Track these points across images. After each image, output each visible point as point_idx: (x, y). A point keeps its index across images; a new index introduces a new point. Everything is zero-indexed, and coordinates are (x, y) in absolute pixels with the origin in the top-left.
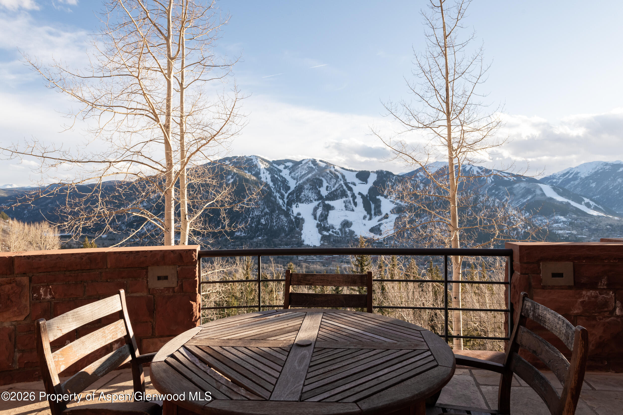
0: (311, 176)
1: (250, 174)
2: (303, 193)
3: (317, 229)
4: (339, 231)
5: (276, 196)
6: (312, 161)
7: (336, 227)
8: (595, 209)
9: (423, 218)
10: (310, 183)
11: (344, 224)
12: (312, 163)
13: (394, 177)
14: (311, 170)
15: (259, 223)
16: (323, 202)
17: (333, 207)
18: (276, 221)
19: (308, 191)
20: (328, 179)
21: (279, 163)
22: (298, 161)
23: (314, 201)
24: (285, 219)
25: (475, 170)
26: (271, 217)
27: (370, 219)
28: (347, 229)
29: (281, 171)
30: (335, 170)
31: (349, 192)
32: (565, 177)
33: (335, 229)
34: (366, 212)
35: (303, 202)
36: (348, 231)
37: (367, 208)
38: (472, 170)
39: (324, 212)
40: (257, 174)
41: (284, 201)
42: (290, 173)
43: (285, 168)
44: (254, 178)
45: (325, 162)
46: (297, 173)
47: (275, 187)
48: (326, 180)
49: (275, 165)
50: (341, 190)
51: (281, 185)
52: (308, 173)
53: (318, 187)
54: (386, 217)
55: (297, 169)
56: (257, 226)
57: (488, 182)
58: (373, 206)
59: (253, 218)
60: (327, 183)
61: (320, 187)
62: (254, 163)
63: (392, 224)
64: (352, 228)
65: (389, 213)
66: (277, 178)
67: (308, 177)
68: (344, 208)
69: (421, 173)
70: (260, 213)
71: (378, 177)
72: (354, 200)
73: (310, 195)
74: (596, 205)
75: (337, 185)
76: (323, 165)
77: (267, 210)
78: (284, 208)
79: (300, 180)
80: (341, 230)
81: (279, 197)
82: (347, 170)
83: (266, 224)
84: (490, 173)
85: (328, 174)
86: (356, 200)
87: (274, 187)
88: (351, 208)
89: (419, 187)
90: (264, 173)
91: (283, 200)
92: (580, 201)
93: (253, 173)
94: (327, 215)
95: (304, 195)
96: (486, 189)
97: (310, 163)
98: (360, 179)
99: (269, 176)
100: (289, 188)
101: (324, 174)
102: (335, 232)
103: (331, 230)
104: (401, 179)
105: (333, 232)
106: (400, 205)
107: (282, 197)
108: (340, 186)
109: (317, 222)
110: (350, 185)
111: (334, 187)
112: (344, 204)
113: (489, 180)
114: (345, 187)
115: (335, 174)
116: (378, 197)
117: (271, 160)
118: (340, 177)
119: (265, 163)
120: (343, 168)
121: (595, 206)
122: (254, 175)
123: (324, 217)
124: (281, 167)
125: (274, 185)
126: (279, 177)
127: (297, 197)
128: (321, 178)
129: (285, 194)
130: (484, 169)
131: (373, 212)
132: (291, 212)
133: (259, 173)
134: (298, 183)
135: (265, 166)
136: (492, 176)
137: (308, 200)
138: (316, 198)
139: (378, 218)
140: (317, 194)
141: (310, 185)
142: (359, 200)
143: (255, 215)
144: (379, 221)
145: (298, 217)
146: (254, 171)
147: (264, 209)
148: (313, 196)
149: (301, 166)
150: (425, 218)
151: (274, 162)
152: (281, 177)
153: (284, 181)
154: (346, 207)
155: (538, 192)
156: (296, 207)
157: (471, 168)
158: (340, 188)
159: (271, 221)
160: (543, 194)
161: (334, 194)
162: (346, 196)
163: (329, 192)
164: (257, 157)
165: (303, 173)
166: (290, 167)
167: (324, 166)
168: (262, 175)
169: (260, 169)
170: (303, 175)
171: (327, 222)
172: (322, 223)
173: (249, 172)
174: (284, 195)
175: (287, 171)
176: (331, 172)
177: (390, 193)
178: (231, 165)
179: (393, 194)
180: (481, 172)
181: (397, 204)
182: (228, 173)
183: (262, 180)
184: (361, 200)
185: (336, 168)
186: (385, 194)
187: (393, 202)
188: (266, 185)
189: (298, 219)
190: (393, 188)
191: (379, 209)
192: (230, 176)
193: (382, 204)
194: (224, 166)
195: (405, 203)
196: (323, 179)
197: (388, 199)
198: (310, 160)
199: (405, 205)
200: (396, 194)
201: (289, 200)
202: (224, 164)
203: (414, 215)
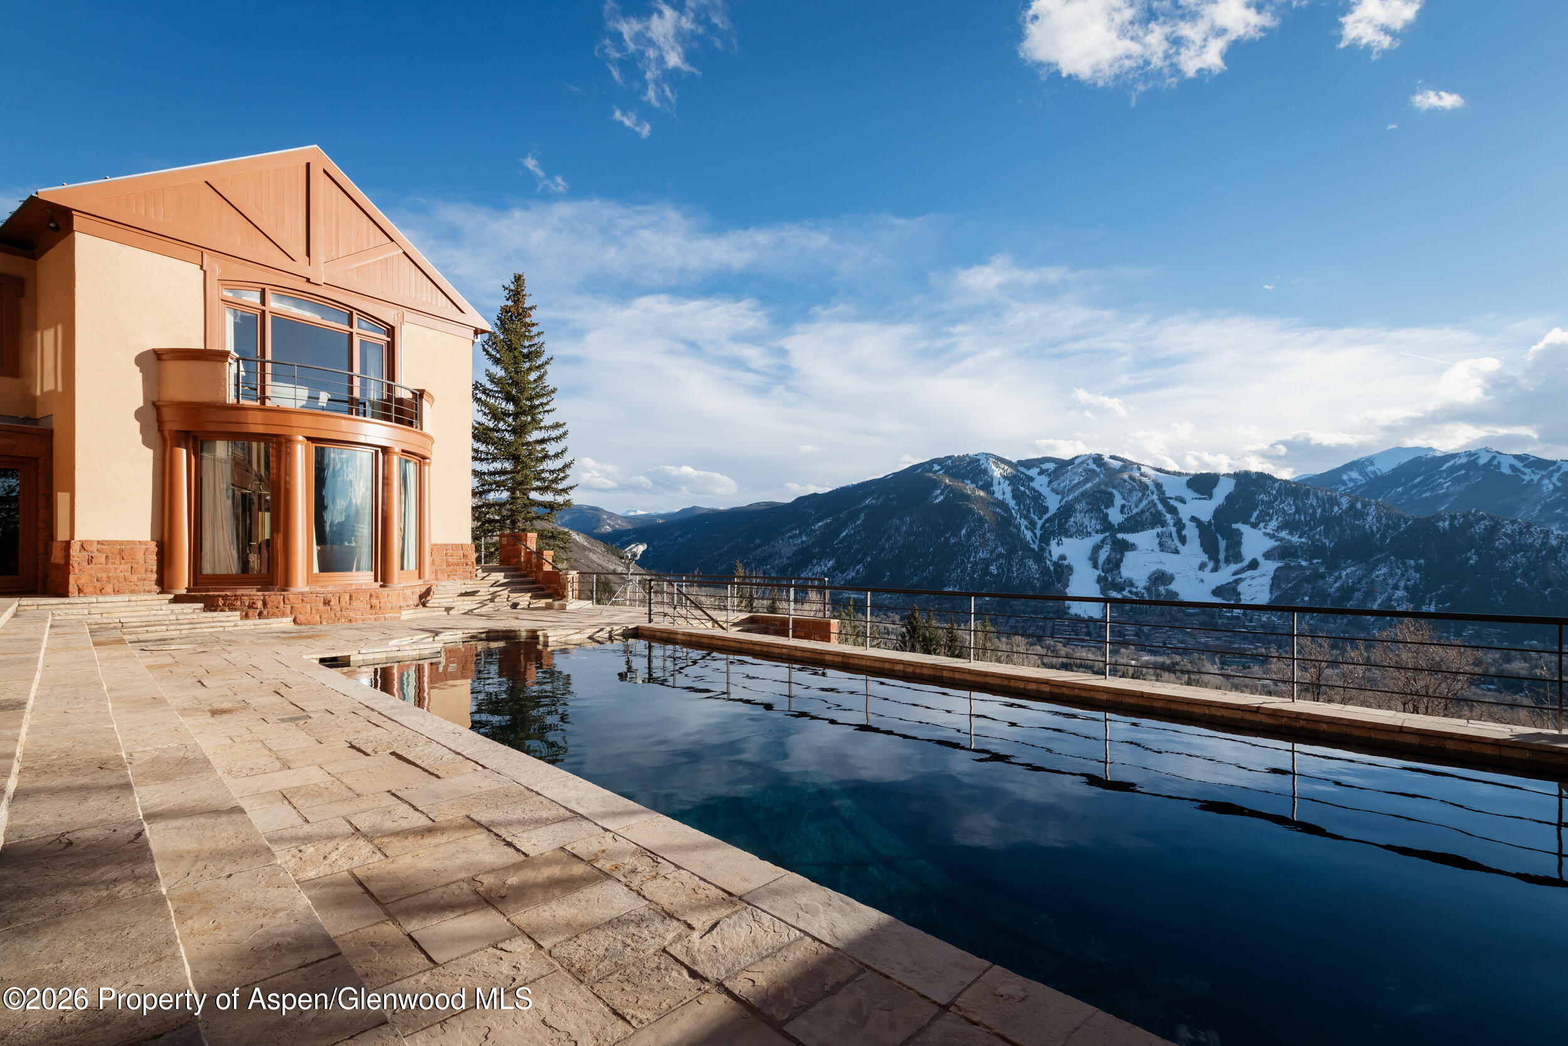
0: (1091, 488)
1: (974, 485)
2: (1072, 519)
3: (1098, 586)
4: (1143, 591)
5: (1020, 524)
6: (1093, 458)
7: (1137, 584)
9: (1345, 569)
10: (1088, 500)
11: (1156, 579)
12: (1094, 463)
13: (1277, 485)
14: (1090, 474)
15: (986, 571)
16: (1113, 536)
17: (1134, 544)
18: (1018, 570)
19: (1082, 515)
20: (1126, 491)
21: (1029, 464)
22: (1067, 458)
23: (1093, 533)
24: (1035, 567)
25: (1507, 462)
26: (1009, 563)
27: (1215, 569)
28: (1161, 588)
29: (1031, 479)
30: (1142, 475)
31: (1168, 517)
33: (1137, 588)
34: (1206, 556)
35: (1071, 536)
36: (1163, 592)
37: (1209, 546)
38: (1495, 462)
39: (1113, 555)
40: (987, 486)
41: (1035, 534)
42: (1050, 482)
43: (1039, 474)
44: (979, 493)
45: (1122, 460)
47: (1019, 509)
48: (1122, 493)
49: (1022, 469)
50: (1151, 513)
51: (1030, 504)
52: (1085, 482)
53: (1103, 507)
54: (1254, 565)
55: (1063, 474)
56: (982, 577)
57: (1544, 489)
58: (1222, 544)
59: (975, 564)
60: (1124, 498)
61: (1107, 508)
62: (983, 467)
63: (1267, 581)
64: (1173, 587)
65: (1261, 559)
66: (1024, 492)
67: (1084, 488)
68: (1157, 548)
69: (1355, 475)
70: (989, 556)
71: (1236, 486)
72: (1179, 532)
73: (1086, 522)
75: (1144, 503)
76: (1116, 464)
77: (1001, 550)
78: (1035, 547)
79: (1068, 496)
80: (1148, 589)
81: (1026, 527)
82: (1168, 473)
83: (999, 574)
84: (1552, 468)
85: (1125, 481)
86: (1184, 533)
87: (1017, 508)
88: (1173, 547)
89: (1339, 504)
90: (999, 484)
91: (1033, 531)
93: (980, 483)
94: (1121, 560)
95: (1075, 522)
96: (1535, 504)
97: (1090, 462)
98: (1196, 490)
99: (1008, 489)
100: (1046, 509)
101: (1116, 482)
102: (1136, 594)
103: (1127, 589)
105: (1130, 592)
106: (1289, 541)
107: (1032, 526)
109: (1099, 572)
110: (1172, 502)
111: (1137, 507)
112: (1157, 540)
113: (1549, 485)
114: (1160, 507)
115: (1140, 481)
116: (1234, 526)
117: (1014, 461)
118: (1152, 487)
119: (1003, 466)
120: (1159, 470)
122: (981, 488)
123: (1114, 565)
124: (1034, 472)
125: (1018, 504)
126: (1027, 491)
127: (1061, 526)
128: (1111, 490)
129: (1038, 521)
130: (1532, 459)
131: (1222, 556)
132: (1047, 554)
133: (991, 484)
134: (1064, 501)
135: (1001, 471)
136: (1556, 475)
137: (1082, 531)
138: (1098, 527)
139: (1234, 567)
140: (1101, 520)
141: (1087, 503)
142: (1191, 532)
143: (980, 559)
144: (1235, 574)
145: (1060, 562)
146: (982, 480)
147: (996, 547)
148: (1091, 523)
149: (1072, 469)
150: (1349, 570)
151: (1020, 463)
152: (1033, 489)
153: (1038, 497)
154: (1161, 544)
156: (1058, 544)
157: (1494, 458)
158: (1150, 508)
159: (1008, 570)
161: (1136, 521)
162: (1164, 524)
163: (1126, 516)
164: (988, 456)
165: (1076, 481)
166: (1050, 471)
167: (1118, 467)
168: (995, 488)
169: (992, 478)
170: (1074, 486)
171: (1120, 573)
172: (1108, 575)
173: (972, 483)
174: (1037, 523)
175: (1045, 479)
176: (1131, 478)
177: (1264, 518)
178: (941, 472)
179: (1271, 519)
180: (1524, 466)
181: (1281, 539)
182: (935, 484)
183: (996, 495)
184: (1196, 532)
185: (1143, 469)
186: (1253, 520)
187: (1272, 536)
188: (1002, 504)
189: (1061, 566)
190: (1273, 508)
191: (1237, 550)
192: (939, 491)
193: (1245, 540)
194: (931, 475)
195: (1300, 537)
196: (1115, 492)
197: (1260, 529)
198: (1090, 456)
199: (1301, 542)
200: (1280, 519)
201: (1045, 531)
202: (930, 471)
203: (1322, 564)
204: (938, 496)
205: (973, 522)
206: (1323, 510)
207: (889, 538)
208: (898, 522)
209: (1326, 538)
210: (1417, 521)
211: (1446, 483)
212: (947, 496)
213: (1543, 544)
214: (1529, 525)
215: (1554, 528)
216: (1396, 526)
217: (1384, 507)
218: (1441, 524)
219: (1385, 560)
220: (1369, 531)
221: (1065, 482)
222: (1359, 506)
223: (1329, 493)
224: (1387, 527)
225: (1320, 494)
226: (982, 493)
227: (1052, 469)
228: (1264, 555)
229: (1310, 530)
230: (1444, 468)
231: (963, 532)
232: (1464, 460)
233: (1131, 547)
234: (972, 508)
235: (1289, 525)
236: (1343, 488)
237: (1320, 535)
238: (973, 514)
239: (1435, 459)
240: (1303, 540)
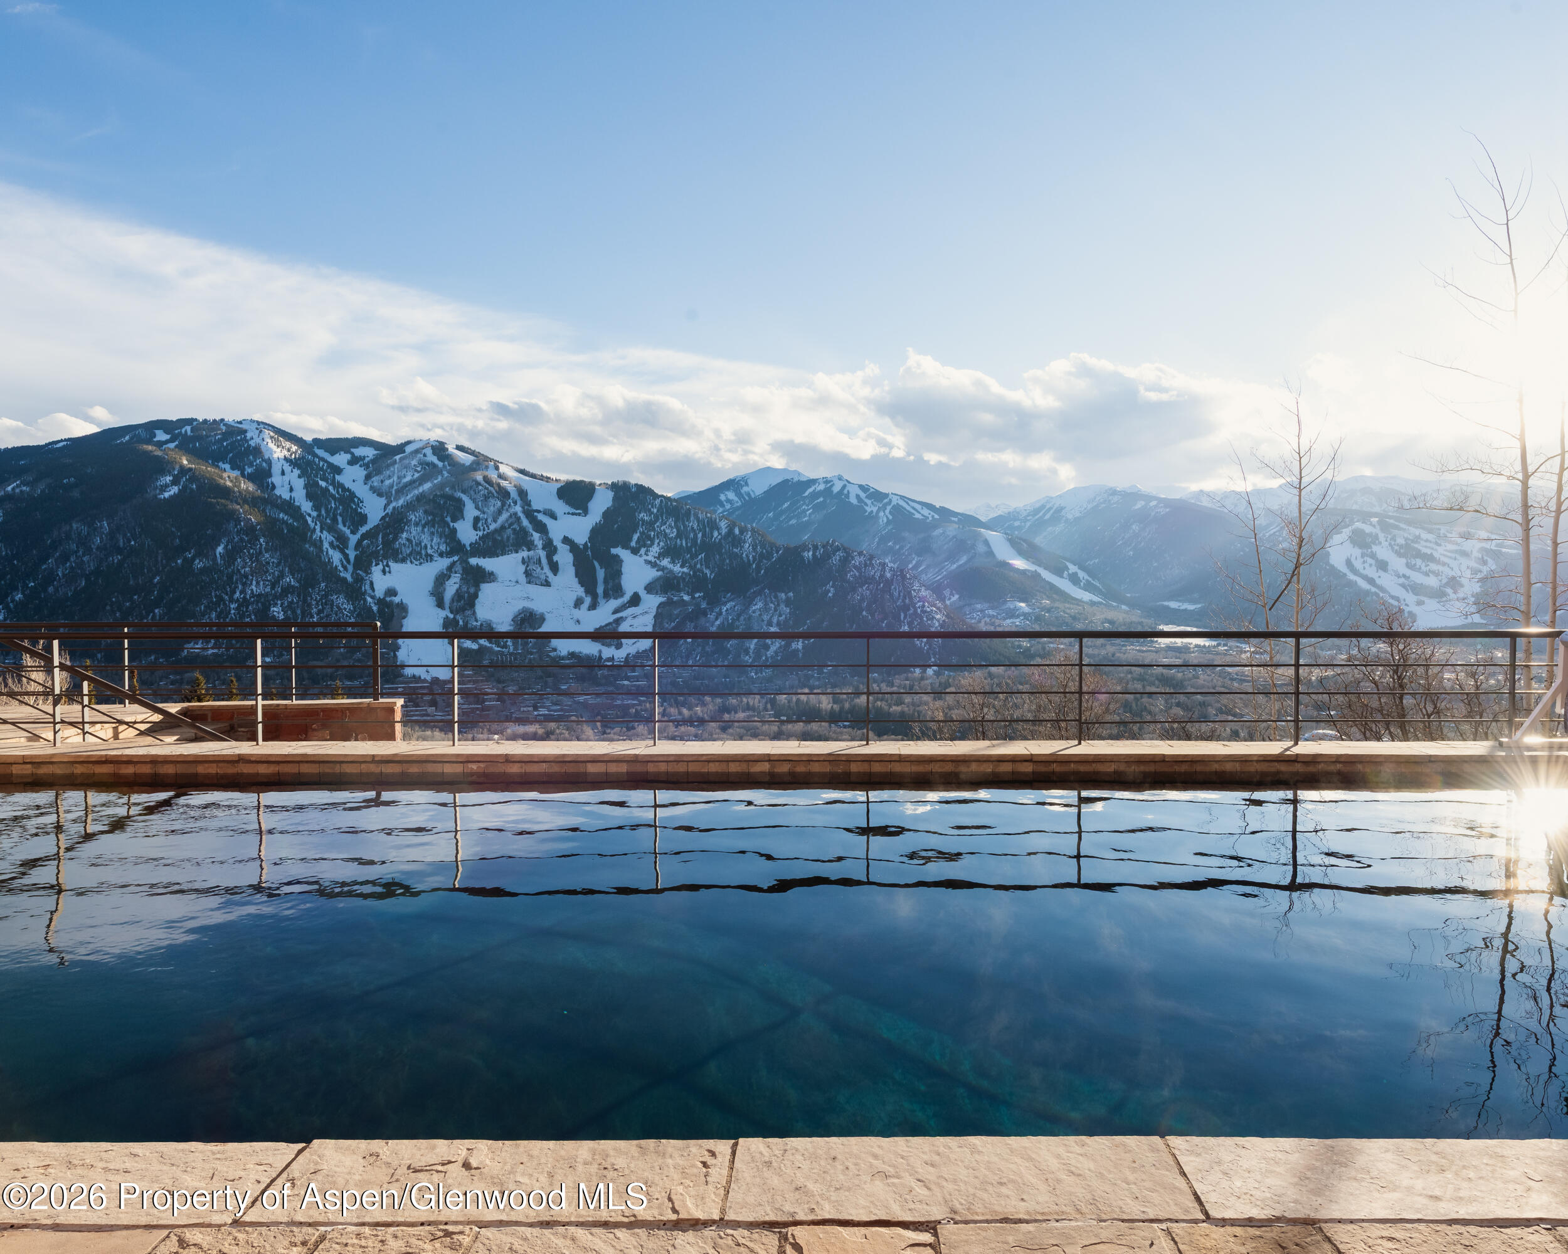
0: (429, 489)
1: (236, 473)
2: (404, 535)
5: (321, 541)
6: (432, 446)
7: (498, 627)
8: (1088, 587)
9: (725, 604)
10: (427, 507)
11: (523, 620)
12: (434, 454)
13: (657, 502)
14: (429, 471)
15: (264, 616)
16: (464, 561)
17: (492, 574)
18: (319, 612)
19: (419, 529)
20: (480, 498)
21: (333, 445)
22: (394, 443)
23: (436, 557)
24: (348, 607)
25: (854, 491)
26: (305, 601)
27: (593, 606)
29: (338, 470)
30: (500, 476)
31: (536, 536)
32: (1037, 517)
34: (582, 589)
35: (403, 560)
37: (585, 577)
38: (845, 492)
39: (464, 588)
40: (262, 476)
41: (346, 556)
42: (368, 477)
43: (351, 463)
44: (246, 486)
45: (473, 453)
46: (390, 477)
47: (319, 516)
48: (474, 501)
49: (321, 453)
50: (514, 530)
51: (336, 508)
52: (422, 480)
53: (448, 519)
54: (635, 600)
55: (388, 467)
57: (881, 521)
58: (601, 574)
59: (245, 603)
60: (477, 508)
61: (454, 520)
62: (252, 443)
63: (650, 619)
65: (643, 594)
66: (327, 490)
67: (421, 490)
68: (523, 578)
69: (731, 495)
70: (268, 589)
71: (615, 499)
72: (549, 558)
73: (425, 539)
74: (1090, 579)
75: (505, 516)
76: (466, 458)
77: (289, 580)
78: (347, 575)
79: (396, 499)
81: (331, 544)
82: (533, 476)
84: (886, 501)
85: (478, 484)
86: (555, 558)
87: (314, 514)
88: (543, 577)
89: (718, 529)
90: (283, 473)
91: (342, 552)
92: (1059, 571)
93: (249, 470)
94: (476, 596)
95: (408, 540)
96: (875, 536)
97: (429, 451)
98: (569, 502)
99: (299, 484)
100: (363, 519)
101: (466, 484)
103: (485, 636)
104: (675, 509)
106: (671, 571)
107: (341, 543)
108: (513, 519)
109: (445, 613)
110: (540, 517)
111: (495, 521)
112: (522, 568)
113: (884, 517)
114: (525, 522)
115: (499, 485)
116: (614, 551)
117: (308, 438)
118: (514, 494)
119: (288, 444)
120: (523, 472)
121: (1087, 580)
122: (251, 478)
123: (466, 601)
124: (341, 459)
125: (316, 508)
126: (331, 488)
127: (387, 544)
128: (459, 495)
129: (351, 536)
130: (872, 490)
131: (600, 590)
132: (368, 587)
133: (268, 473)
134: (391, 507)
135: (285, 453)
136: (889, 508)
137: (420, 553)
138: (443, 548)
139: (614, 603)
140: (446, 537)
141: (426, 512)
142: (564, 557)
143: (253, 595)
144: (616, 612)
145: (388, 599)
146: (251, 465)
147: (282, 575)
148: (431, 541)
149: (401, 459)
150: (729, 605)
151: (317, 442)
152: (341, 486)
153: (348, 498)
154: (527, 574)
155: (981, 548)
156: (384, 572)
157: (844, 487)
158: (512, 524)
159: (303, 611)
160: (990, 553)
161: (495, 541)
162: (530, 546)
163: (480, 533)
164: (262, 426)
165: (408, 478)
166: (367, 459)
167: (468, 464)
168: (276, 479)
169: (269, 462)
170: (406, 485)
171: (474, 613)
172: (458, 617)
173: (233, 469)
174: (348, 539)
175: (358, 472)
176: (487, 480)
177: (645, 542)
178: (172, 445)
179: (652, 544)
180: (866, 497)
181: (663, 569)
182: (161, 466)
183: (277, 492)
184: (570, 558)
185: (503, 469)
186: (633, 544)
187: (653, 565)
188: (290, 507)
189: (390, 605)
190: (654, 530)
191: (617, 581)
192: (169, 479)
193: (625, 569)
194: (150, 448)
195: (682, 566)
196: (464, 498)
197: (641, 556)
198: (427, 444)
199: (683, 573)
200: (662, 544)
201: (362, 552)
202: (149, 441)
203: (704, 598)
204: (167, 486)
205: (238, 532)
206: (704, 535)
207: (65, 558)
208: (85, 530)
209: (707, 567)
210: (787, 549)
211: (808, 510)
212: (185, 487)
213: (882, 576)
214: (871, 557)
215: (887, 561)
216: (769, 556)
217: (759, 534)
218: (806, 554)
219: (760, 593)
220: (745, 560)
221: (392, 478)
222: (737, 531)
223: (709, 515)
224: (762, 555)
225: (700, 515)
226: (251, 487)
227: (371, 457)
228: (646, 588)
229: (692, 558)
230: (806, 494)
231: (220, 549)
232: (822, 487)
233: (489, 577)
234: (234, 512)
235: (670, 552)
236: (721, 510)
237: (701, 565)
238: (238, 521)
239: (800, 483)
240: (685, 570)
